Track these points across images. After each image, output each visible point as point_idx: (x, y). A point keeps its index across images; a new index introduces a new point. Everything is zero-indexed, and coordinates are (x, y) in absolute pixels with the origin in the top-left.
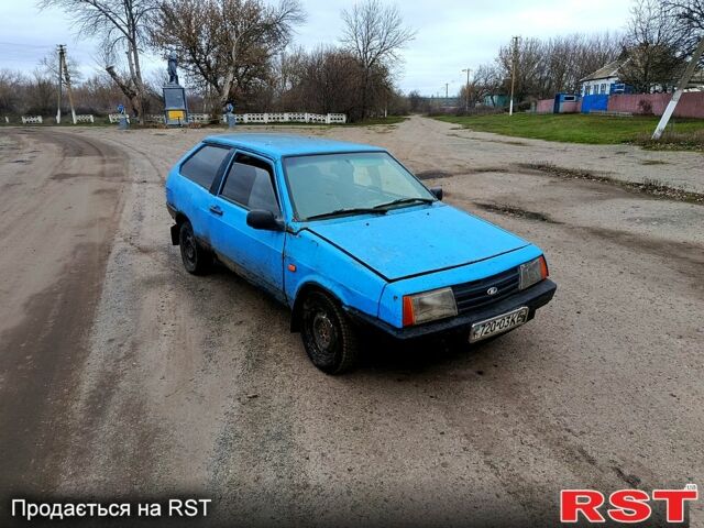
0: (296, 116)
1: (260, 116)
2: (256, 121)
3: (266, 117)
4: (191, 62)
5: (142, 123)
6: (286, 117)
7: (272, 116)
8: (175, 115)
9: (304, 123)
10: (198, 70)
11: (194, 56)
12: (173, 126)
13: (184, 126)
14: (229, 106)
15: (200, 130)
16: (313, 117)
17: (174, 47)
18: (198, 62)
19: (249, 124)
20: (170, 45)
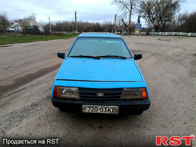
0: (177, 33)
1: (165, 33)
2: (163, 34)
3: (167, 33)
4: (148, 17)
5: (128, 34)
6: (174, 33)
7: (169, 33)
8: (137, 32)
9: (180, 35)
10: (149, 19)
11: (149, 16)
12: (136, 35)
13: (139, 35)
14: (153, 30)
15: (143, 36)
16: (184, 33)
17: (144, 13)
18: (150, 17)
19: (161, 35)
20: (142, 13)
